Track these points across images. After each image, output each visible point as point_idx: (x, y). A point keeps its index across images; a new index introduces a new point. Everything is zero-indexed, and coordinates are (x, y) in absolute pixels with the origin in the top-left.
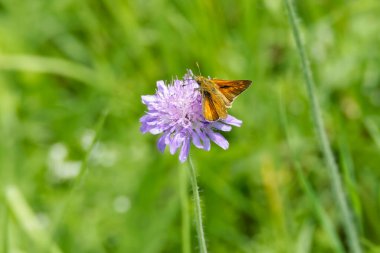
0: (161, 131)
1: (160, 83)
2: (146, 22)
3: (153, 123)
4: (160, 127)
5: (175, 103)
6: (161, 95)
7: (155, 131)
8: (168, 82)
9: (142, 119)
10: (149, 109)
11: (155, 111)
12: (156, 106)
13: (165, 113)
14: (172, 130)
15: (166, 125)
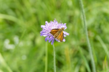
0: (46, 36)
1: (46, 22)
2: (33, 6)
3: (44, 33)
4: (46, 34)
5: (51, 28)
6: (47, 25)
7: (45, 36)
8: (49, 22)
9: (41, 32)
10: (43, 29)
11: (45, 30)
12: (45, 28)
13: (48, 31)
14: (50, 36)
15: (48, 34)
